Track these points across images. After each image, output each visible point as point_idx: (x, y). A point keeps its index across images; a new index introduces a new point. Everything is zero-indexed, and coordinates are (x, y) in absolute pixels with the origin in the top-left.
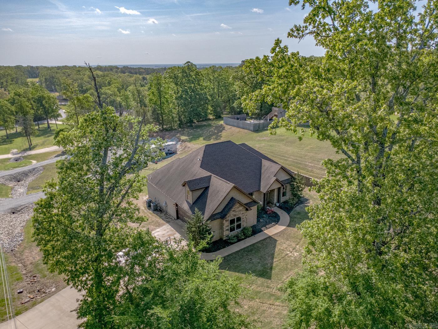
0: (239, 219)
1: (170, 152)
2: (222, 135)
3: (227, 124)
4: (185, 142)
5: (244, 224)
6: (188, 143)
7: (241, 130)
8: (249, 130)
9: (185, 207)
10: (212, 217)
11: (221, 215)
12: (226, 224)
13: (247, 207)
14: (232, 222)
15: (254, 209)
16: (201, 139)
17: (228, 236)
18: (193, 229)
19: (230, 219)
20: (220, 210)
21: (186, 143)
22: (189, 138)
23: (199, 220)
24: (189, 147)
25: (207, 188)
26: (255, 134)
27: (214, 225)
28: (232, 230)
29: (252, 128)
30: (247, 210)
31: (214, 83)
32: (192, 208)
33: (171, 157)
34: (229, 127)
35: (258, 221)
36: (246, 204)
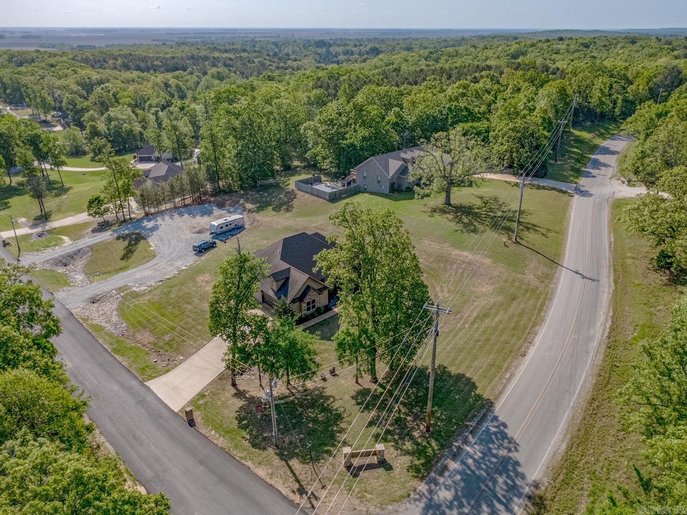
0: (314, 301)
1: (237, 227)
2: (293, 205)
3: (299, 190)
4: (252, 212)
5: (317, 305)
6: (256, 214)
7: (316, 198)
8: (324, 198)
9: (271, 294)
10: (293, 301)
11: (300, 299)
12: (304, 305)
13: (320, 291)
14: (308, 304)
15: (326, 293)
16: (270, 208)
17: (305, 315)
18: (280, 310)
19: (307, 301)
20: (298, 296)
21: (254, 214)
22: (256, 207)
23: (284, 304)
24: (258, 221)
25: (288, 279)
26: (331, 205)
27: (295, 307)
28: (309, 309)
29: (327, 197)
30: (320, 294)
31: (280, 124)
32: (276, 293)
33: (239, 233)
34: (302, 193)
35: (329, 301)
36: (319, 290)
